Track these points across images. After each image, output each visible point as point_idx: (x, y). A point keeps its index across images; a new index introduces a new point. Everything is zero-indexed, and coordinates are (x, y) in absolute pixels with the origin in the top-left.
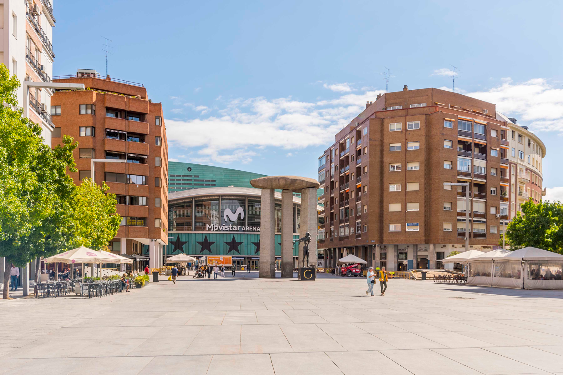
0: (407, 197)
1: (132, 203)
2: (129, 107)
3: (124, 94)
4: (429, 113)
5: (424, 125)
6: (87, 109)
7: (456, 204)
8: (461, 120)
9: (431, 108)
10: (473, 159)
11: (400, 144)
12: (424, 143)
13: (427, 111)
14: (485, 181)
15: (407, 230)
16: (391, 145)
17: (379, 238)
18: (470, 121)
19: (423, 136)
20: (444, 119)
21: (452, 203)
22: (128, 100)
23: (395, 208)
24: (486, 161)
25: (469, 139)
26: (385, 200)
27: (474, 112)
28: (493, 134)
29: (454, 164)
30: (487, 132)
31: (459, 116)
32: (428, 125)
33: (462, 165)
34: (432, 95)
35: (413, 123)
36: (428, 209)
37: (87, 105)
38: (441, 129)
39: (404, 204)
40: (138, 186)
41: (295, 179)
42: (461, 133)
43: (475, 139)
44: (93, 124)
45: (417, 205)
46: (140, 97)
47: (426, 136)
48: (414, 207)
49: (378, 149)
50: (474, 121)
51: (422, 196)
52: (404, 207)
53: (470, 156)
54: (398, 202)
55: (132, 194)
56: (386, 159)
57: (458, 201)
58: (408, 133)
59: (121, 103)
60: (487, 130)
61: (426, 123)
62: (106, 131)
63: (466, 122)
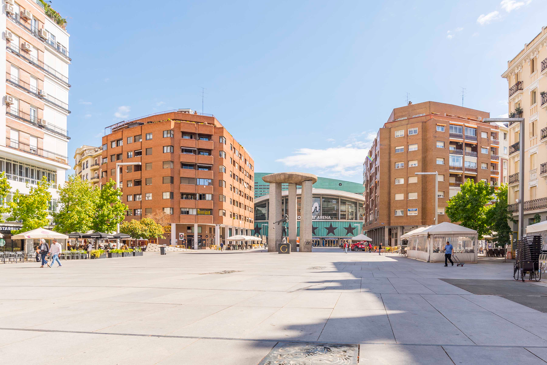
0: (408, 188)
1: (200, 199)
2: (198, 131)
3: (195, 122)
4: (425, 120)
5: (421, 130)
6: (167, 134)
7: (448, 193)
8: (453, 125)
9: (427, 117)
10: (464, 156)
11: (403, 147)
12: (421, 145)
13: (424, 119)
14: (476, 174)
15: (408, 214)
16: (397, 148)
17: (387, 221)
18: (461, 126)
19: (420, 139)
20: (436, 124)
21: (444, 192)
22: (198, 126)
23: (399, 197)
24: (477, 158)
25: (460, 140)
26: (392, 191)
27: (468, 119)
28: (484, 135)
29: (446, 160)
30: (477, 134)
31: (450, 122)
32: (424, 130)
33: (454, 160)
34: (430, 107)
35: (413, 129)
36: (424, 197)
37: (168, 131)
38: (434, 133)
39: (406, 194)
40: (205, 187)
41: (291, 174)
42: (452, 135)
43: (465, 140)
44: (171, 144)
45: (416, 194)
46: (207, 123)
47: (423, 139)
48: (413, 196)
49: (387, 151)
50: (465, 126)
51: (420, 187)
52: (407, 197)
53: (461, 153)
54: (402, 192)
55: (201, 192)
56: (393, 159)
57: (450, 190)
58: (409, 138)
59: (193, 128)
60: (477, 133)
61: (422, 128)
62: (181, 149)
63: (458, 126)
